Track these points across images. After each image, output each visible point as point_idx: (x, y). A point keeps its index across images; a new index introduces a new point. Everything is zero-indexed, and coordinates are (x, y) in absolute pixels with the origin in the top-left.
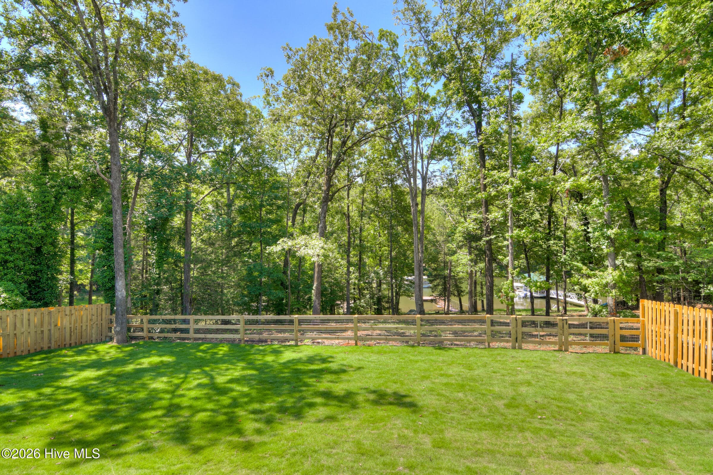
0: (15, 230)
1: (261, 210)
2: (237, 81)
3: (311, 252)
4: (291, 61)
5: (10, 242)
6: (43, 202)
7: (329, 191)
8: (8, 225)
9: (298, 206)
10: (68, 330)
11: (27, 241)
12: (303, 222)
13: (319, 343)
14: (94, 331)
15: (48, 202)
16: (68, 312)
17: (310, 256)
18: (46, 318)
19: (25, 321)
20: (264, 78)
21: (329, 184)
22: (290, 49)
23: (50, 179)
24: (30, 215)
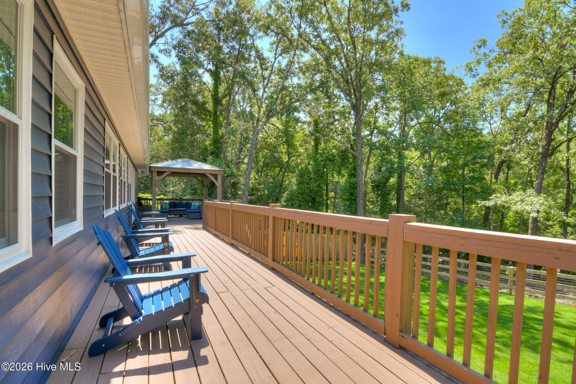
1: (464, 169)
2: (442, 58)
3: (528, 208)
4: (506, 25)
5: (302, 194)
6: (317, 171)
7: (549, 146)
8: (301, 185)
9: (502, 162)
11: (309, 194)
12: (507, 179)
13: (536, 297)
15: (320, 170)
17: (527, 212)
20: (477, 49)
21: (549, 139)
22: (506, 14)
23: (321, 156)
24: (311, 179)
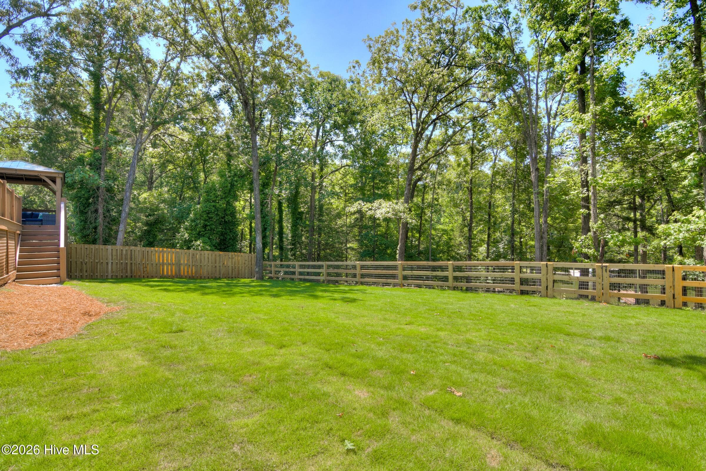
0: (210, 206)
6: (224, 187)
7: (414, 161)
10: (230, 268)
14: (246, 271)
16: (230, 256)
18: (218, 258)
19: (206, 258)
20: (353, 69)
21: (415, 154)
24: (218, 196)
